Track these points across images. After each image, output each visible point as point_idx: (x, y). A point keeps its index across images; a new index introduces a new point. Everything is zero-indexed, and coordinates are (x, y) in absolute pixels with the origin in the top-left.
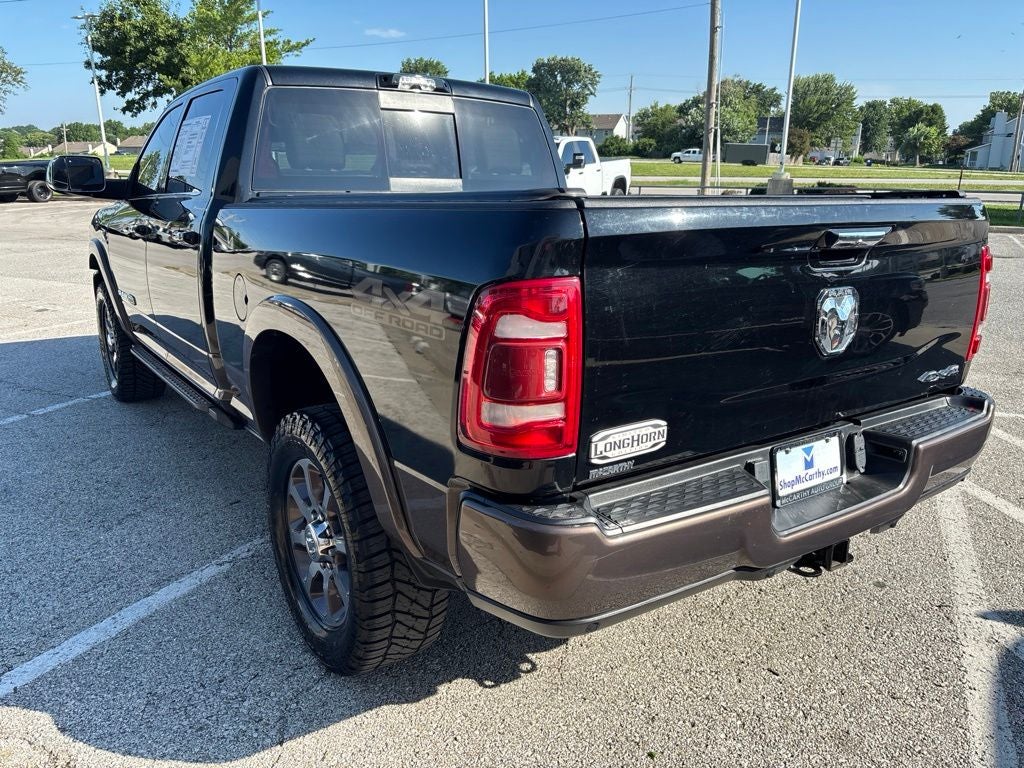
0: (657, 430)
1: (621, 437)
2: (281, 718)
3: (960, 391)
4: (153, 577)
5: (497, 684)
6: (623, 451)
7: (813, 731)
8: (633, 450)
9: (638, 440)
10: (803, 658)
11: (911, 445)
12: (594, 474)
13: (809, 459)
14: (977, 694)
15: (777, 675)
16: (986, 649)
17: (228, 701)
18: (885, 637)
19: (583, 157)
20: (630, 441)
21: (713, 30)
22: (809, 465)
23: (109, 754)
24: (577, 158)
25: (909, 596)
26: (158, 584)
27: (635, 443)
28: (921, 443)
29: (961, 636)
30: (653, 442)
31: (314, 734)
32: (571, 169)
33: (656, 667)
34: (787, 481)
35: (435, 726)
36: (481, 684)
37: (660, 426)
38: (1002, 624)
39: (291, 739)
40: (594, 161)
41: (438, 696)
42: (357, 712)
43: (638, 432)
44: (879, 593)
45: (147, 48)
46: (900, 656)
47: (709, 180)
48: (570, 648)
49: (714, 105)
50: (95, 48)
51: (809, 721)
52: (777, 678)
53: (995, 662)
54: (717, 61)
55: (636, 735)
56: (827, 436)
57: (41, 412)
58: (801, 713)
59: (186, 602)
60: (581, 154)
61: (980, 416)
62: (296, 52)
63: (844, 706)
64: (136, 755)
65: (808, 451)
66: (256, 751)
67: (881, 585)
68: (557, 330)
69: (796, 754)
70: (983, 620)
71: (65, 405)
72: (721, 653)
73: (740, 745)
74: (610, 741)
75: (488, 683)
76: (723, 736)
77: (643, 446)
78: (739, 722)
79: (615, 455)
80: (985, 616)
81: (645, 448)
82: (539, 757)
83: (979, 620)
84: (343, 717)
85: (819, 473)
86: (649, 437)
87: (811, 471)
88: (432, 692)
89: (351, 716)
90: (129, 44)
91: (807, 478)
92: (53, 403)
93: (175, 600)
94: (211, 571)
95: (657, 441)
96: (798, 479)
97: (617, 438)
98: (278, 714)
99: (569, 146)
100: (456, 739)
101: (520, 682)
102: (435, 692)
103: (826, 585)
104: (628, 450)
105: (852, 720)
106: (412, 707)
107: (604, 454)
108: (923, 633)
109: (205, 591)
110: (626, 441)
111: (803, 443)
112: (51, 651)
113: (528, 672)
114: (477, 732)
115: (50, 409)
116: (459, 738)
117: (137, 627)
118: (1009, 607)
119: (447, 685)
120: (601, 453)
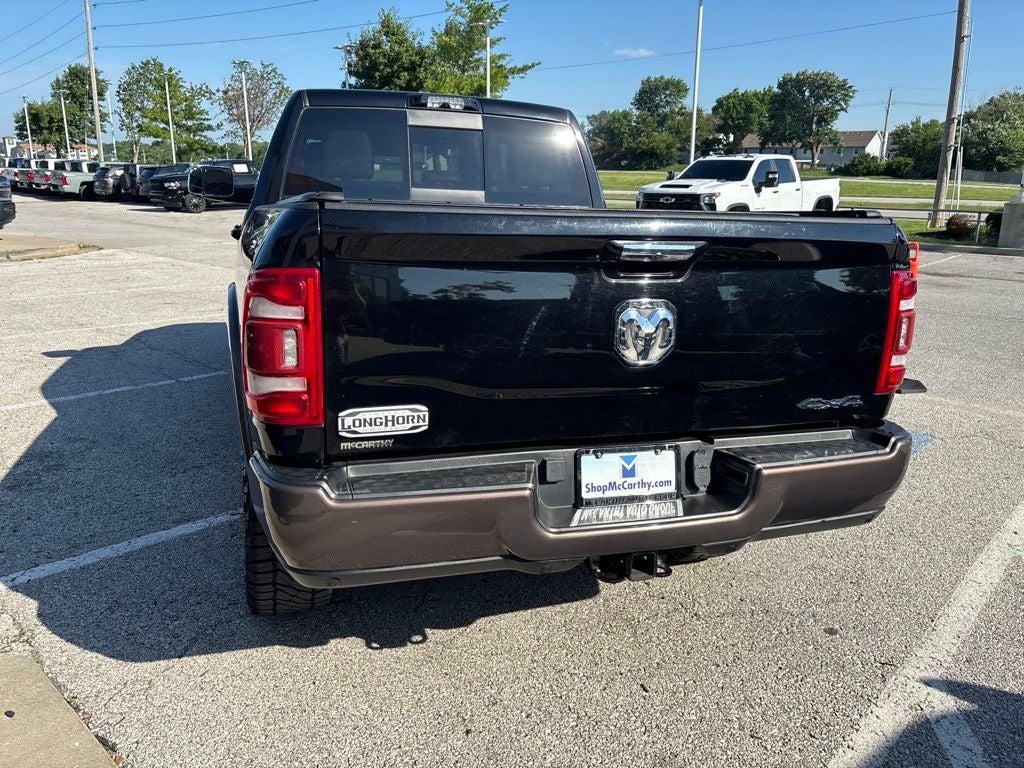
0: (415, 414)
1: (373, 415)
2: (194, 638)
3: (883, 423)
4: (178, 516)
5: (381, 648)
6: (376, 429)
7: (641, 746)
8: (388, 429)
9: (393, 421)
10: (686, 682)
11: (752, 469)
12: (344, 445)
13: (629, 467)
14: (850, 753)
15: (647, 691)
16: (901, 715)
17: (165, 617)
18: (792, 681)
19: (777, 176)
20: (384, 421)
21: (959, 39)
22: (628, 473)
23: (58, 638)
24: (771, 176)
25: (856, 647)
26: (178, 523)
27: (390, 424)
28: (767, 469)
29: (881, 697)
30: (411, 425)
31: (209, 656)
32: (763, 188)
33: (533, 661)
34: (595, 485)
35: (305, 669)
36: (369, 646)
37: (421, 411)
38: (944, 694)
39: (189, 655)
40: (794, 180)
41: (325, 647)
42: (253, 646)
43: (392, 413)
44: (823, 638)
45: (393, 73)
46: (794, 701)
47: (944, 202)
48: (468, 630)
49: (956, 121)
50: (350, 73)
51: (644, 738)
52: (644, 693)
53: (900, 730)
54: (962, 72)
55: (469, 713)
56: (658, 449)
57: (186, 379)
58: (643, 729)
59: (187, 539)
60: (775, 173)
61: (880, 452)
62: (521, 75)
63: (693, 732)
64: (75, 643)
65: (628, 460)
66: (159, 659)
67: (832, 632)
68: (294, 313)
69: (607, 761)
70: (923, 686)
71: (205, 376)
72: (606, 661)
73: (558, 742)
74: (442, 713)
75: (374, 645)
76: (548, 731)
77: (400, 427)
78: (574, 724)
79: (365, 431)
80: (928, 683)
81: (403, 429)
82: (370, 712)
83: (917, 685)
84: (241, 647)
85: (642, 484)
86: (406, 420)
87: (630, 480)
88: (323, 642)
89: (247, 648)
90: (378, 70)
91: (626, 485)
92: (199, 373)
93: (181, 536)
94: (223, 518)
95: (416, 424)
96: (613, 486)
97: (368, 416)
98: (194, 635)
99: (764, 164)
100: (314, 683)
101: (403, 649)
102: (326, 643)
103: (769, 622)
104: (382, 428)
105: (690, 746)
106: (297, 651)
107: (353, 429)
108: (840, 685)
109: (206, 534)
110: (378, 420)
111: (620, 451)
112: (71, 559)
113: (417, 643)
114: (335, 682)
115: (195, 378)
116: (317, 683)
117: (141, 551)
118: (970, 680)
119: (339, 640)
120: (349, 427)
